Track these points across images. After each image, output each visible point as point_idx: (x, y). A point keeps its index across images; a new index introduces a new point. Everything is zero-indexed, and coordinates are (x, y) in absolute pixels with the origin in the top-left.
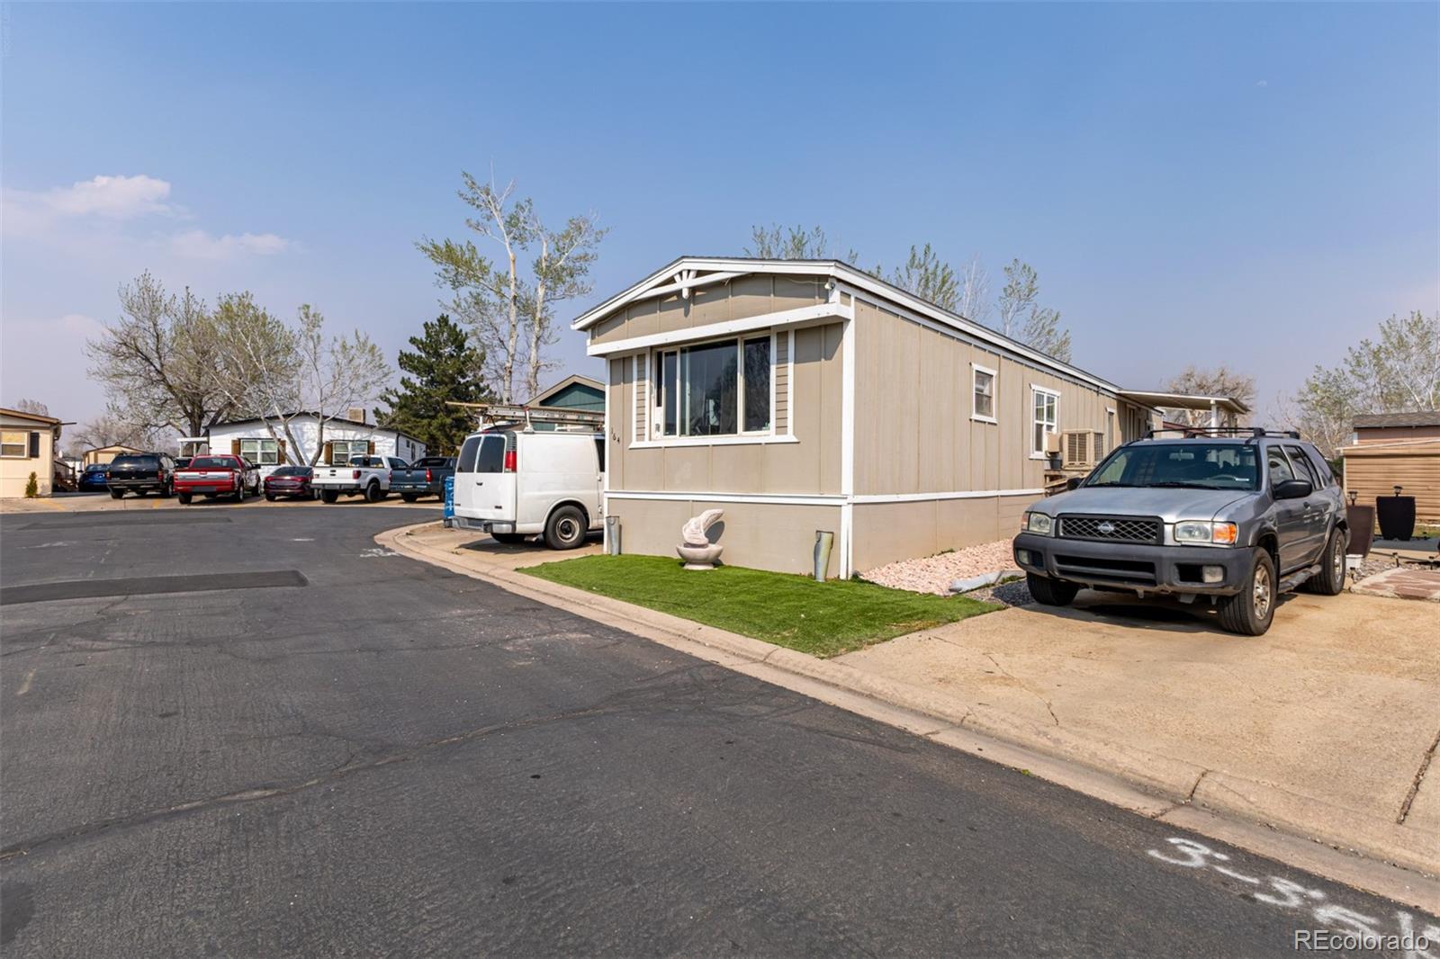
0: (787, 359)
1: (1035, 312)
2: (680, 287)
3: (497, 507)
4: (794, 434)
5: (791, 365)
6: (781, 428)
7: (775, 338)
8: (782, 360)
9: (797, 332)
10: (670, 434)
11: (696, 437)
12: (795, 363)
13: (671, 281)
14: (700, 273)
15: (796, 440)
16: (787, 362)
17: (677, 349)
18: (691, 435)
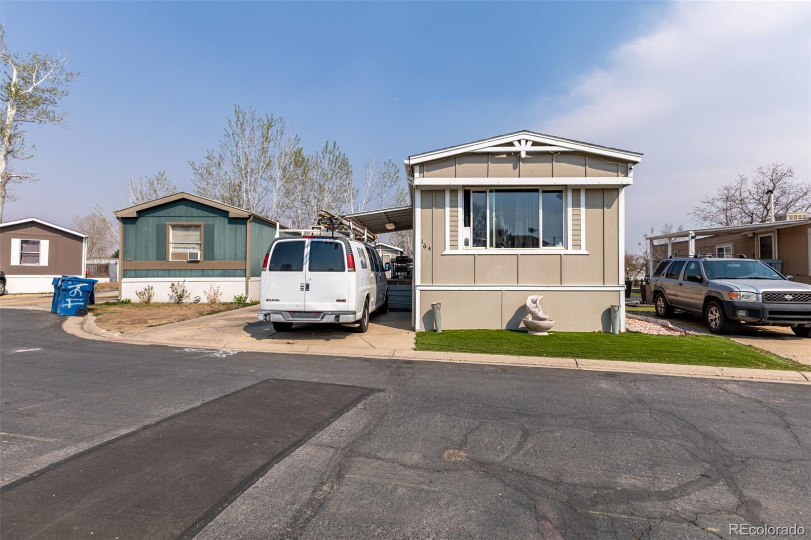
0: (580, 205)
1: (398, 189)
2: (520, 150)
3: (338, 301)
4: (586, 249)
5: (583, 209)
6: (577, 246)
7: (571, 192)
8: (576, 205)
9: (586, 190)
10: (477, 246)
11: (503, 248)
12: (586, 208)
13: (511, 144)
14: (535, 144)
15: (587, 253)
16: (580, 207)
17: (488, 189)
18: (496, 247)
